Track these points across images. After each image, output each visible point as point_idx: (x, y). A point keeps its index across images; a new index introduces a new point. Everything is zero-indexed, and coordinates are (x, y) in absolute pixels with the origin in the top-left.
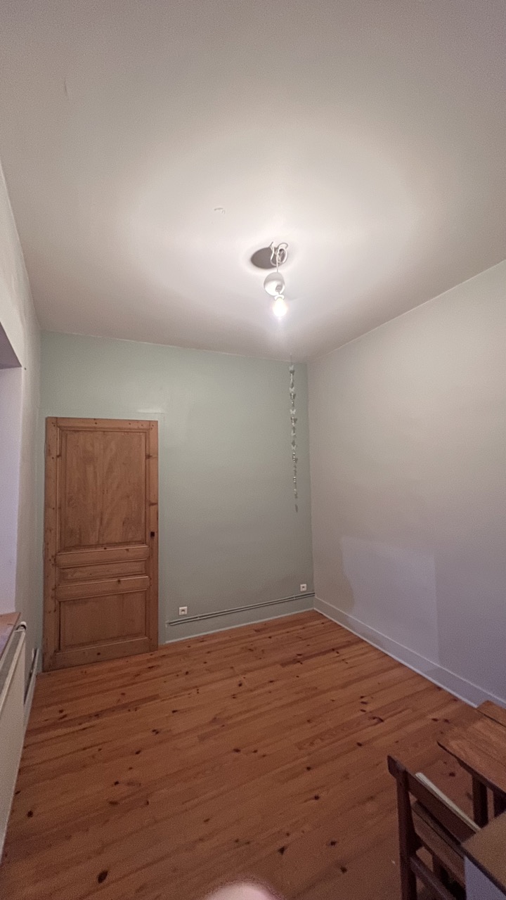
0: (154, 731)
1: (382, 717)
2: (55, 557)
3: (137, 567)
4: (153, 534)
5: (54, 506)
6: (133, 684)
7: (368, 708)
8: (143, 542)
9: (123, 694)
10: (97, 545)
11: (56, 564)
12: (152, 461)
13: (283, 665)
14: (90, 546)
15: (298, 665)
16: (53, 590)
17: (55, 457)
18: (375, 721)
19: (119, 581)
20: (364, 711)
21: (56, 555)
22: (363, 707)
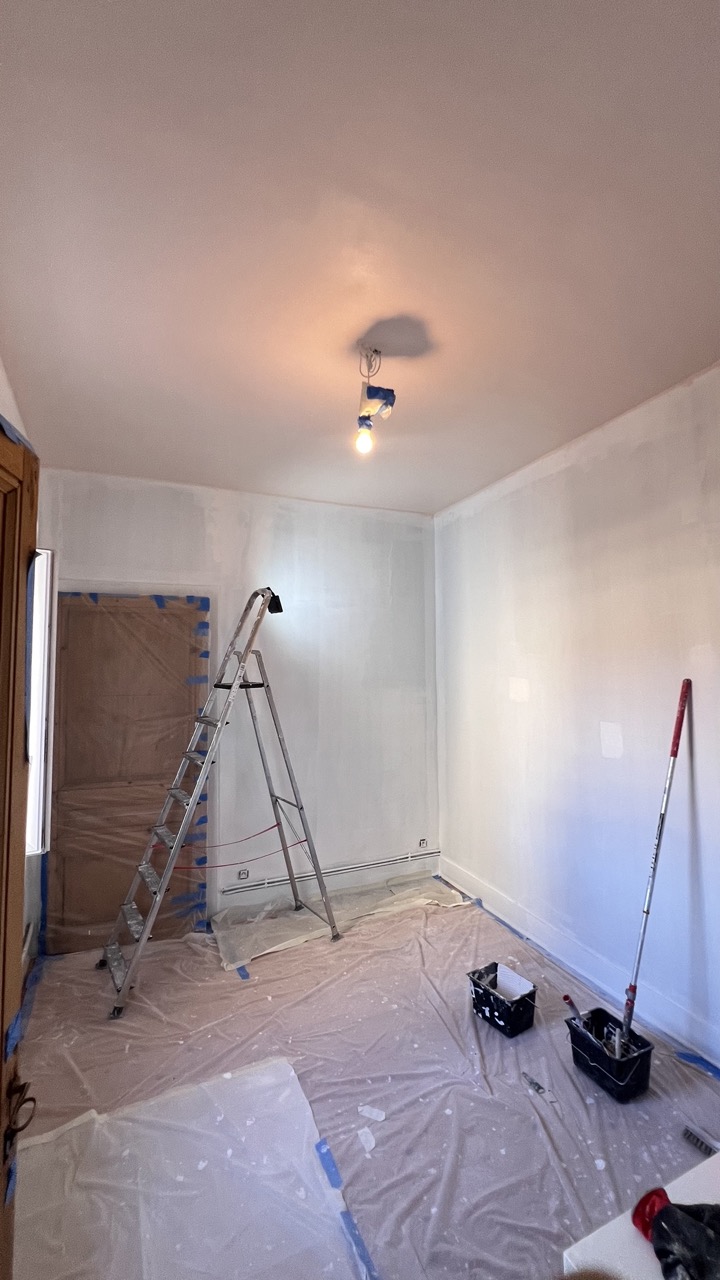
10: (118, 778)
11: (58, 804)
14: (108, 780)
16: (54, 840)
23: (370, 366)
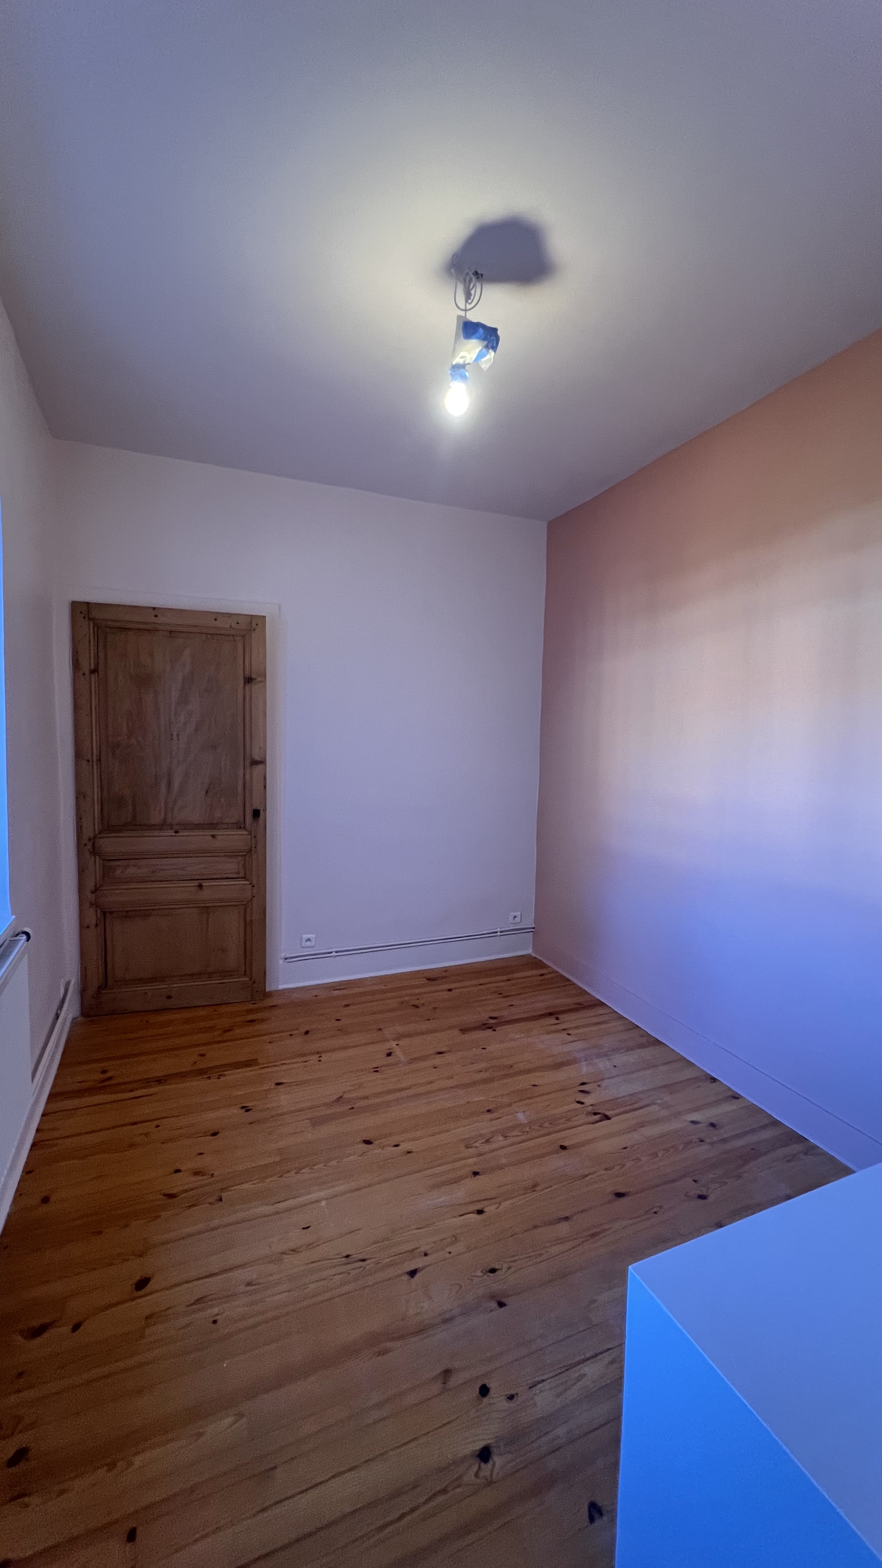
0: (243, 1108)
1: (608, 1113)
2: (93, 840)
3: (231, 866)
4: (256, 814)
5: (89, 757)
6: (219, 1042)
7: (588, 1100)
8: (240, 826)
9: (202, 1055)
10: (163, 826)
11: (94, 852)
12: (255, 687)
13: (464, 1031)
14: (152, 827)
15: (489, 1033)
16: (92, 892)
17: (87, 672)
18: (597, 1117)
19: (200, 886)
20: (582, 1103)
21: (95, 837)
22: (581, 1097)
23: (468, 296)
